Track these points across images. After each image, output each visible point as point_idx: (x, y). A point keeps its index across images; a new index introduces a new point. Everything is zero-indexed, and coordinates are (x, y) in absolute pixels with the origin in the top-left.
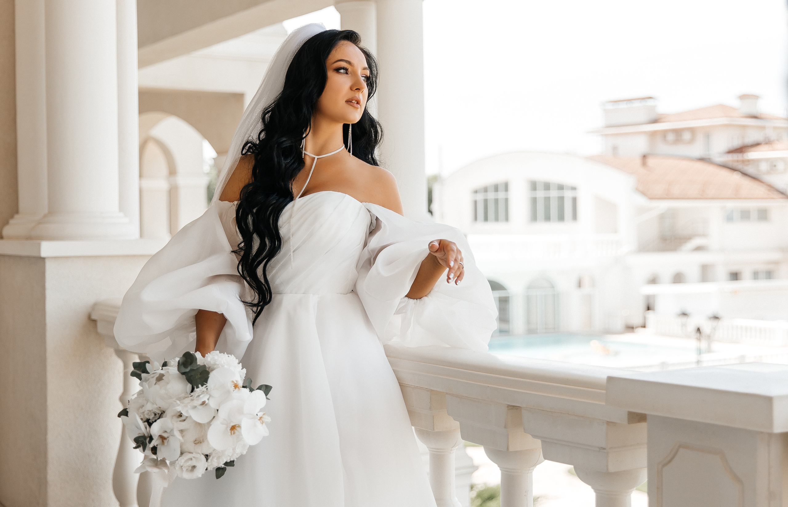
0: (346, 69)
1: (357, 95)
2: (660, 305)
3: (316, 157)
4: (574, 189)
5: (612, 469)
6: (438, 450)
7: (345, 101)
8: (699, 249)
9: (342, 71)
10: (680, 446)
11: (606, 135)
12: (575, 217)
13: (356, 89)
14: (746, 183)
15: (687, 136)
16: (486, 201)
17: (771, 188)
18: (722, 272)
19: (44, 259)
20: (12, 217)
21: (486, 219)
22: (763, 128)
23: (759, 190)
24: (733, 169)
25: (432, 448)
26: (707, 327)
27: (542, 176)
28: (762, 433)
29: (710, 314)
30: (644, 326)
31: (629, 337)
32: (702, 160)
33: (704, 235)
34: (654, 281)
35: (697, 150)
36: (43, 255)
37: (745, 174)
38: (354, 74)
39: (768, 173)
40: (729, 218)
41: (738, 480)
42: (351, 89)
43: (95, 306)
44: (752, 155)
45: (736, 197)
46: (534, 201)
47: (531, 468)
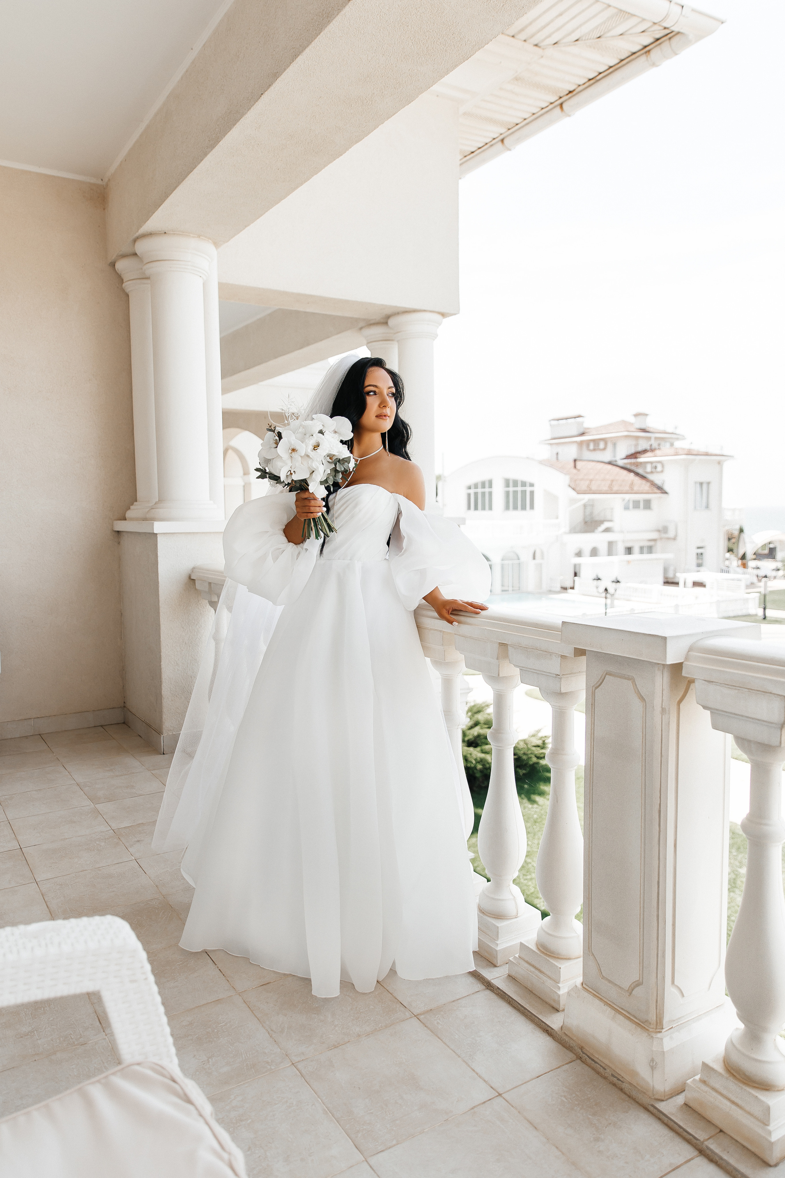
0: (375, 392)
1: (384, 411)
2: (583, 573)
3: (359, 459)
4: (532, 485)
5: (563, 691)
6: (447, 676)
7: (376, 416)
8: (607, 530)
9: (372, 393)
10: (606, 674)
11: (551, 444)
12: (532, 507)
13: (383, 406)
14: (637, 480)
15: (602, 445)
16: (476, 494)
17: (653, 484)
18: (621, 548)
19: (156, 534)
20: (132, 504)
21: (476, 508)
22: (649, 438)
23: (646, 486)
24: (630, 471)
25: (443, 674)
26: (611, 588)
27: (512, 476)
28: (659, 664)
29: (614, 579)
30: (573, 588)
31: (564, 596)
32: (610, 463)
33: (611, 521)
34: (579, 554)
35: (607, 456)
36: (155, 532)
37: (637, 474)
38: (381, 394)
39: (652, 472)
40: (626, 508)
41: (642, 698)
42: (379, 406)
43: (193, 569)
44: (642, 459)
45: (631, 492)
46: (507, 494)
47: (513, 689)
